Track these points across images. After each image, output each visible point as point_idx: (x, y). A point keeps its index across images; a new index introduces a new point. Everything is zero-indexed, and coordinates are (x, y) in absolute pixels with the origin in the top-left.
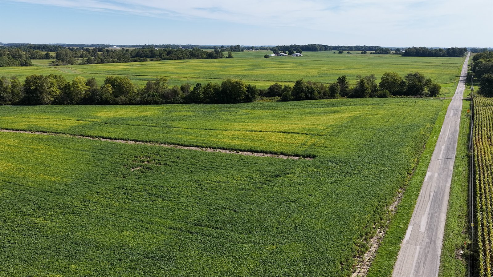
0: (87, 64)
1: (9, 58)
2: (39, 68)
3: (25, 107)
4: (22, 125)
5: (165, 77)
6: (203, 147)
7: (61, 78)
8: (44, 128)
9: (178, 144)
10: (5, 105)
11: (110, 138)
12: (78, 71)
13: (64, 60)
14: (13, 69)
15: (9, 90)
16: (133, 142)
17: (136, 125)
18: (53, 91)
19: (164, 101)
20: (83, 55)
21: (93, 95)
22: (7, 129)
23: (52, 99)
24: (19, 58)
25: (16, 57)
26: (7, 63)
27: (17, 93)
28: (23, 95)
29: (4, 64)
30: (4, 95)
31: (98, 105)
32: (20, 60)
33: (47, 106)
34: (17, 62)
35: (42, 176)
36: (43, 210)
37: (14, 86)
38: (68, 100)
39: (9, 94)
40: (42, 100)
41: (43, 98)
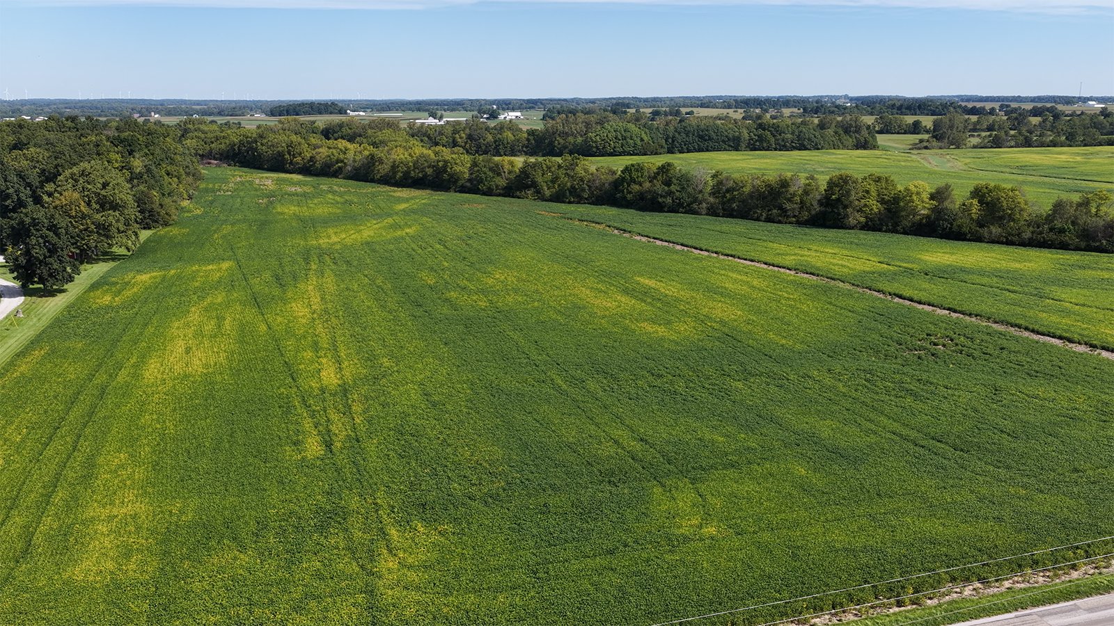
0: (992, 147)
1: (836, 133)
2: (885, 154)
3: (814, 229)
4: (789, 260)
5: (1105, 193)
6: (1071, 341)
7: (889, 182)
8: (818, 269)
9: (1026, 329)
10: (786, 223)
11: (911, 300)
12: (960, 164)
13: (944, 138)
14: (836, 154)
15: (797, 199)
16: (947, 312)
17: (979, 284)
18: (865, 205)
19: (1083, 244)
20: (994, 125)
21: (938, 219)
22: (766, 264)
23: (863, 220)
24: (856, 132)
25: (850, 131)
26: (831, 142)
27: (808, 205)
28: (817, 208)
29: (824, 144)
30: (788, 206)
31: (941, 239)
32: (856, 137)
33: (850, 231)
34: (850, 141)
35: (771, 335)
36: (747, 374)
37: (806, 193)
38: (890, 224)
39: (795, 205)
40: (846, 221)
41: (847, 216)
